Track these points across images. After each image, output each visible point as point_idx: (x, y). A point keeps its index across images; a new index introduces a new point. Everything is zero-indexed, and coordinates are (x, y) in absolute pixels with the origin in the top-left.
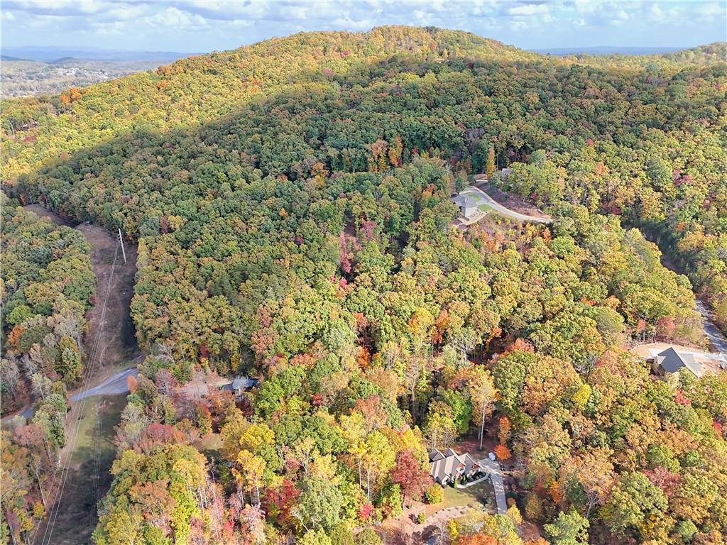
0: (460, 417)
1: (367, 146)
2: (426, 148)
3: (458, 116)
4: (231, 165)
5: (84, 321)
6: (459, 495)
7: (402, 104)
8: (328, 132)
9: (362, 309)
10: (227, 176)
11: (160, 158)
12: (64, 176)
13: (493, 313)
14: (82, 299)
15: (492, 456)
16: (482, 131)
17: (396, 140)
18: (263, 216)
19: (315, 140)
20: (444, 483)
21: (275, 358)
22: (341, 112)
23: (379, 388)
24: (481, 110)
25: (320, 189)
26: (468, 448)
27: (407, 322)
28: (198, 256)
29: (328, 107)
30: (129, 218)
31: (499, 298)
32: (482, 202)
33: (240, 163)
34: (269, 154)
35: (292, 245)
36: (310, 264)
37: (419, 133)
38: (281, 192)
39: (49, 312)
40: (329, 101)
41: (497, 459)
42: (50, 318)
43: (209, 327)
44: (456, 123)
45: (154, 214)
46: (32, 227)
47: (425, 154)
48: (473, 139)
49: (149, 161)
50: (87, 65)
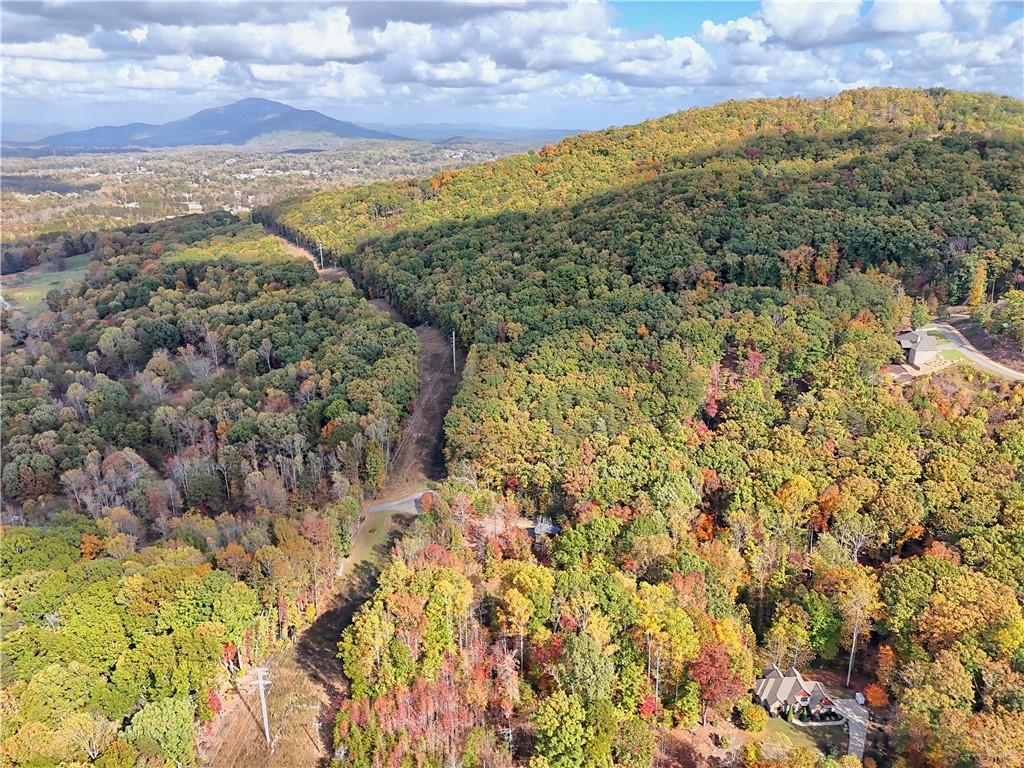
0: (822, 633)
1: (782, 253)
2: (876, 261)
3: (937, 218)
4: (595, 268)
5: (397, 428)
6: (792, 732)
7: (850, 197)
8: (734, 231)
9: (717, 465)
10: (588, 280)
11: (516, 255)
12: (413, 269)
13: (914, 501)
14: (398, 403)
15: (860, 698)
16: (973, 241)
17: (831, 248)
18: (617, 332)
19: (712, 242)
20: (773, 709)
21: (589, 504)
22: (758, 206)
23: (706, 564)
24: (977, 211)
25: (700, 305)
26: (828, 679)
27: (775, 491)
28: (530, 372)
29: (741, 198)
30: (468, 321)
31: (930, 483)
32: (951, 346)
33: (607, 267)
34: (646, 257)
35: (643, 371)
36: (661, 399)
37: (867, 239)
38: (647, 305)
39: (365, 411)
40: (744, 191)
41: (866, 704)
42: (363, 417)
43: (523, 455)
44: (931, 228)
45: (493, 318)
46: (370, 321)
47: (872, 271)
48: (954, 253)
49: (504, 257)
50: (478, 146)
